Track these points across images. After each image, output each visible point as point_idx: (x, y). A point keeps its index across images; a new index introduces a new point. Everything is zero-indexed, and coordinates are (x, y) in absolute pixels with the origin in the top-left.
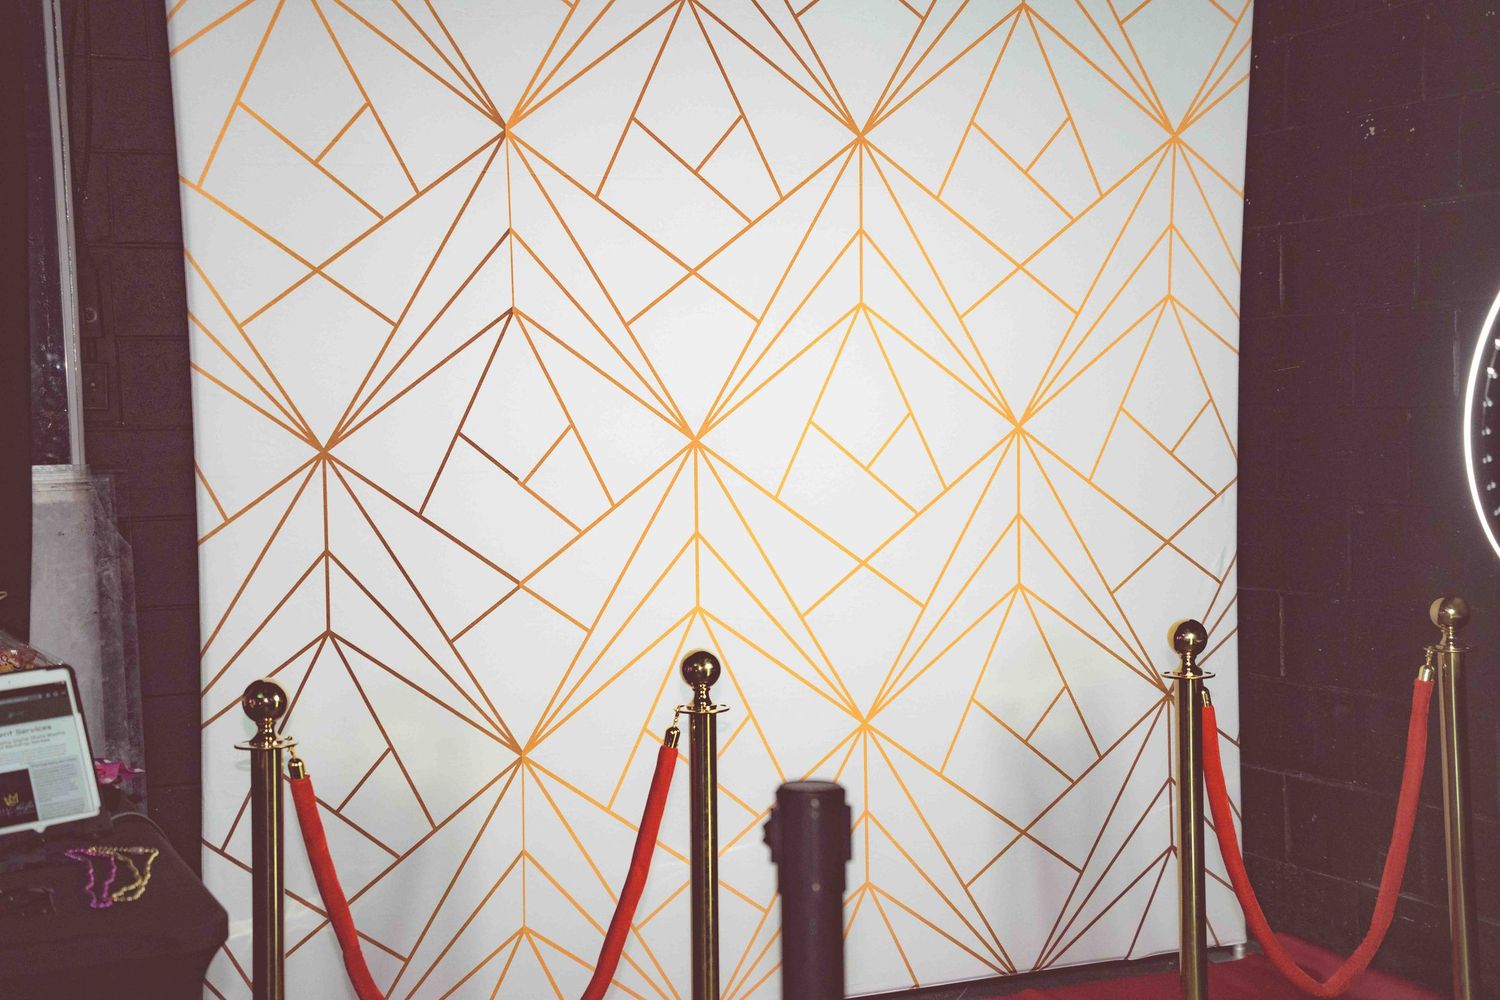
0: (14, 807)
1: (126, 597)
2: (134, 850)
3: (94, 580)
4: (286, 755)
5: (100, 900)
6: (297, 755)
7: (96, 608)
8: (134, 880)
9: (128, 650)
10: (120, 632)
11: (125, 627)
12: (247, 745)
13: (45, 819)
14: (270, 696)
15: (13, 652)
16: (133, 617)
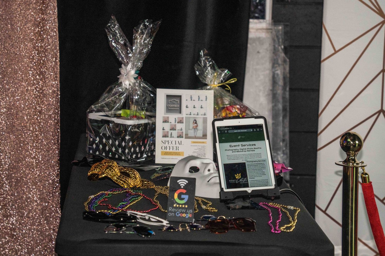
0: (239, 179)
1: (285, 84)
2: (289, 207)
3: (271, 74)
4: (360, 170)
5: (275, 230)
6: (366, 171)
7: (271, 88)
8: (290, 222)
9: (284, 109)
10: (281, 100)
11: (284, 98)
12: (341, 163)
13: (251, 187)
14: (354, 140)
15: (238, 106)
16: (287, 94)
